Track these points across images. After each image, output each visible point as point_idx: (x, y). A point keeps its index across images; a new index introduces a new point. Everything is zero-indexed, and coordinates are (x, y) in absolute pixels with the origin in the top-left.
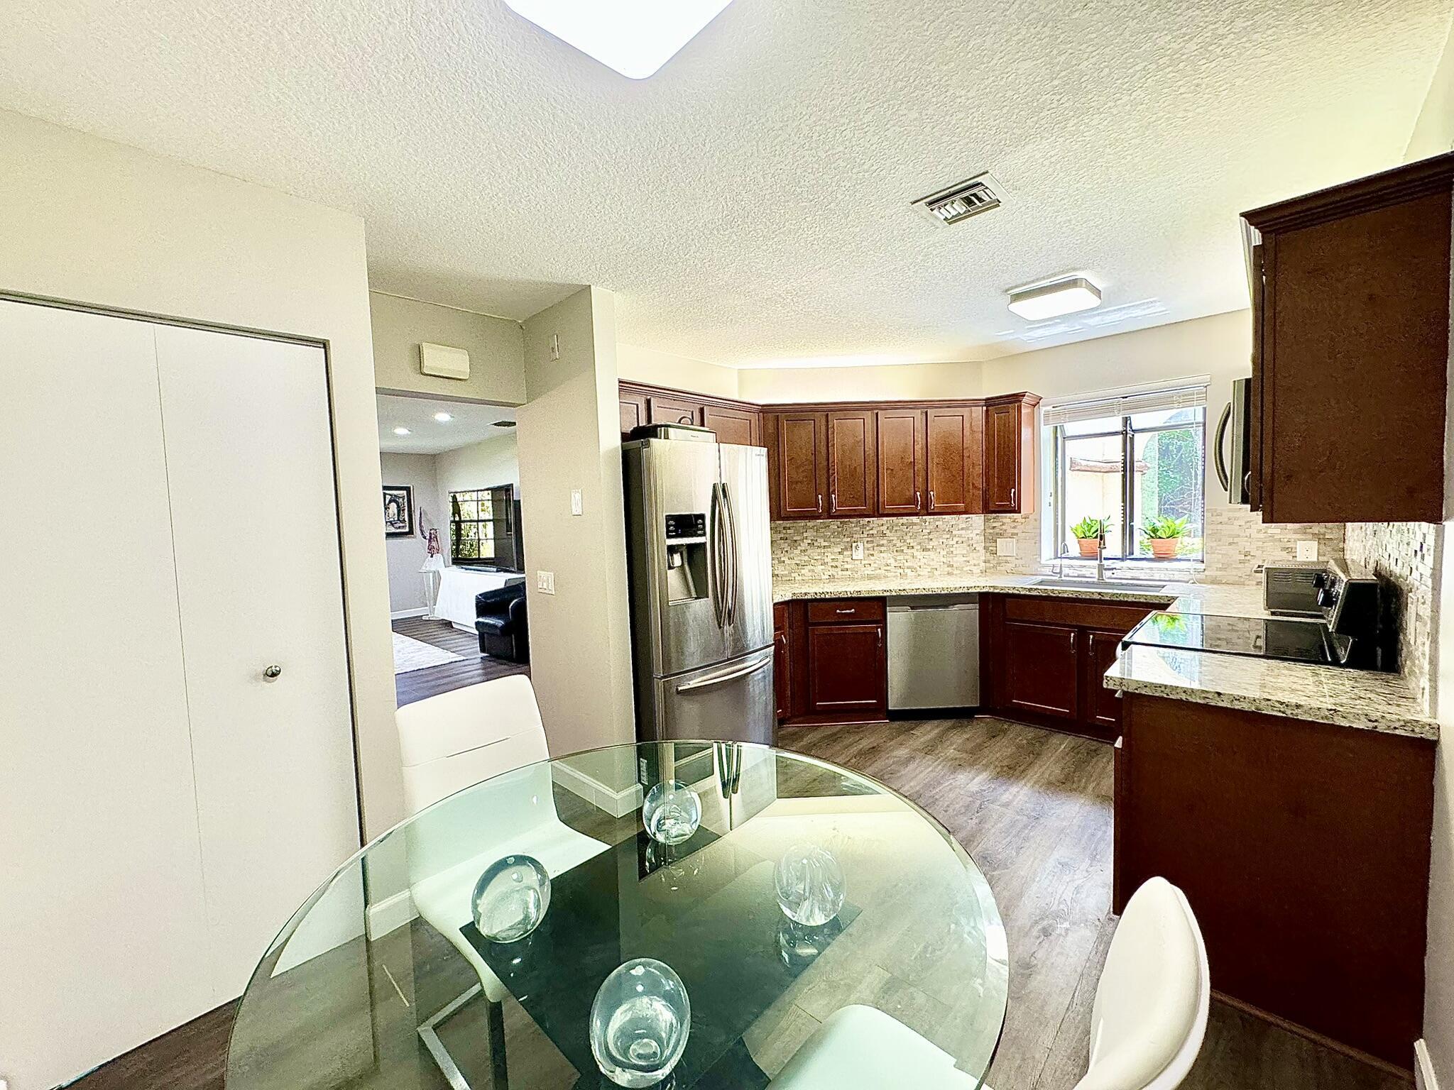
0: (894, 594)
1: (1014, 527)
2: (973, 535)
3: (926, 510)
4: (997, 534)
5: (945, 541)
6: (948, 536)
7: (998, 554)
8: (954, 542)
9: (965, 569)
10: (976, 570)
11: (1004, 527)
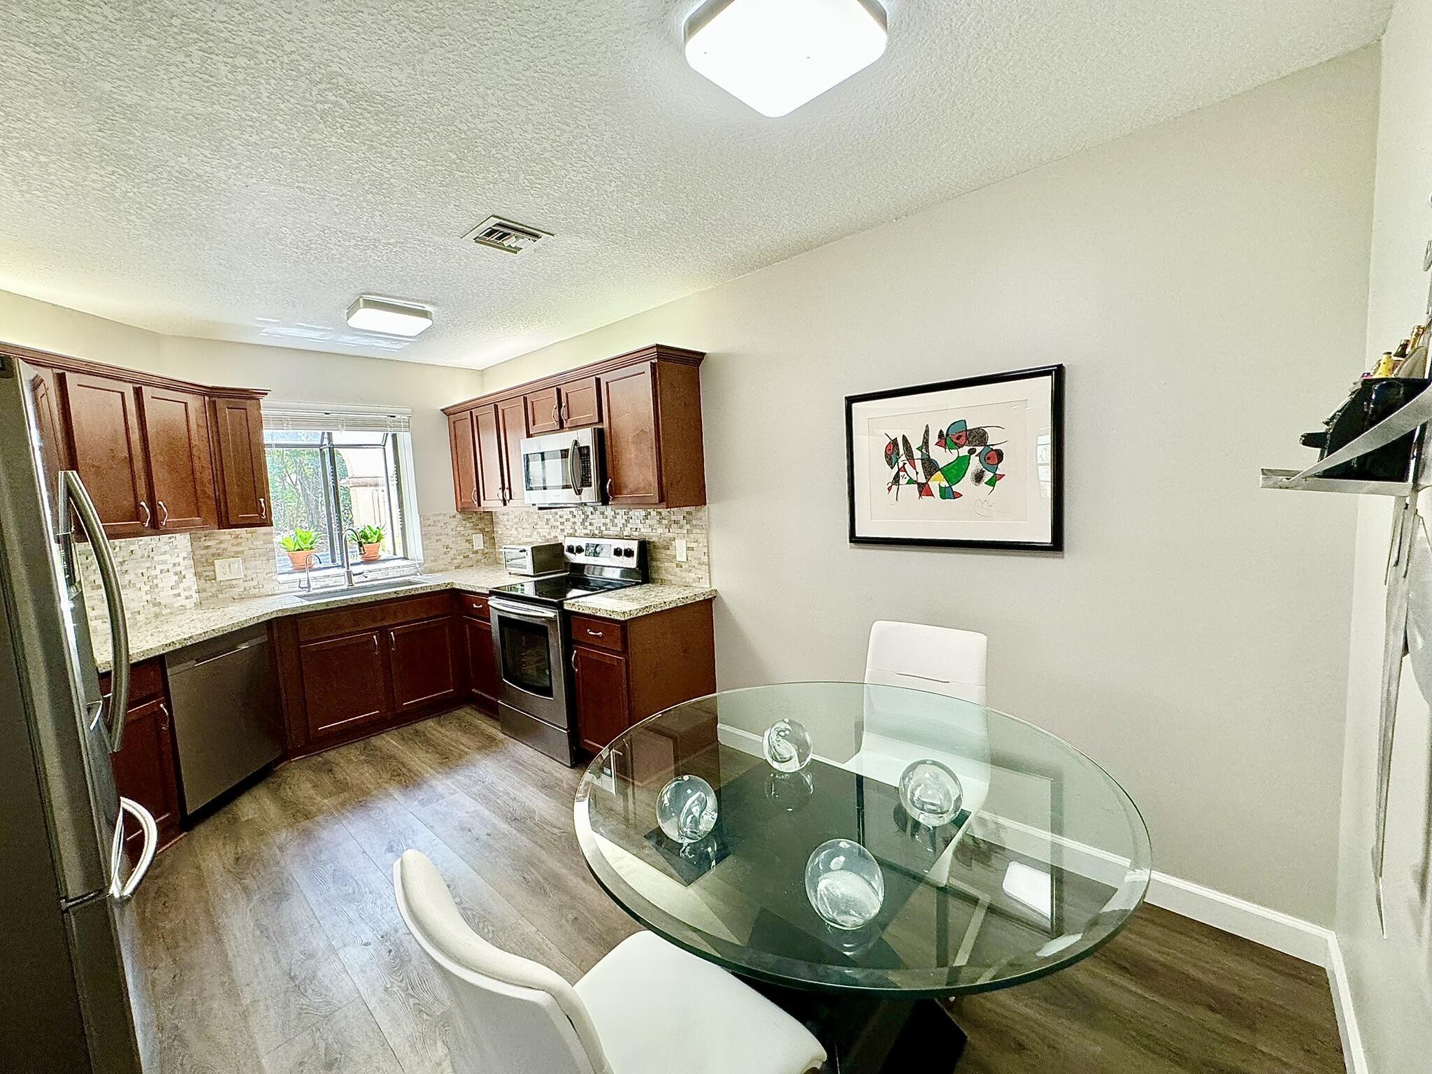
0: (178, 646)
1: (239, 544)
2: (180, 560)
3: (156, 527)
4: (213, 555)
5: (144, 571)
6: (148, 564)
7: (218, 579)
8: (158, 572)
9: (176, 605)
10: (189, 604)
11: (222, 546)
